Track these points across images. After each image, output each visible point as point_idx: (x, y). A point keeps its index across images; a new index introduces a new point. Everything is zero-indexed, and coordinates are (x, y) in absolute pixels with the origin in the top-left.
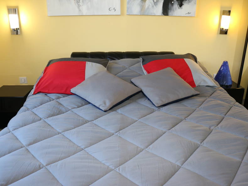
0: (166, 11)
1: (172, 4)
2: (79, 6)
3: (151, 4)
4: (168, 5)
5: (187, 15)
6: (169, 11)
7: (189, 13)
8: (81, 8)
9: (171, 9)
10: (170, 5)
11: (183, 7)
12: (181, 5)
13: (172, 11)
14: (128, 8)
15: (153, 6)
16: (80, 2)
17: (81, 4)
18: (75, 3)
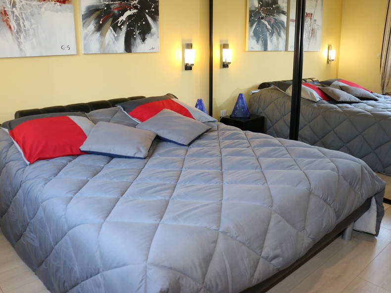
0: (128, 48)
1: (135, 39)
2: (19, 44)
3: (111, 40)
4: (130, 40)
5: (152, 51)
6: (132, 47)
7: (152, 48)
8: (22, 46)
9: (134, 45)
10: (132, 40)
11: (146, 41)
12: (144, 39)
13: (135, 47)
14: (85, 46)
15: (114, 42)
16: (20, 38)
17: (22, 40)
18: (13, 39)
